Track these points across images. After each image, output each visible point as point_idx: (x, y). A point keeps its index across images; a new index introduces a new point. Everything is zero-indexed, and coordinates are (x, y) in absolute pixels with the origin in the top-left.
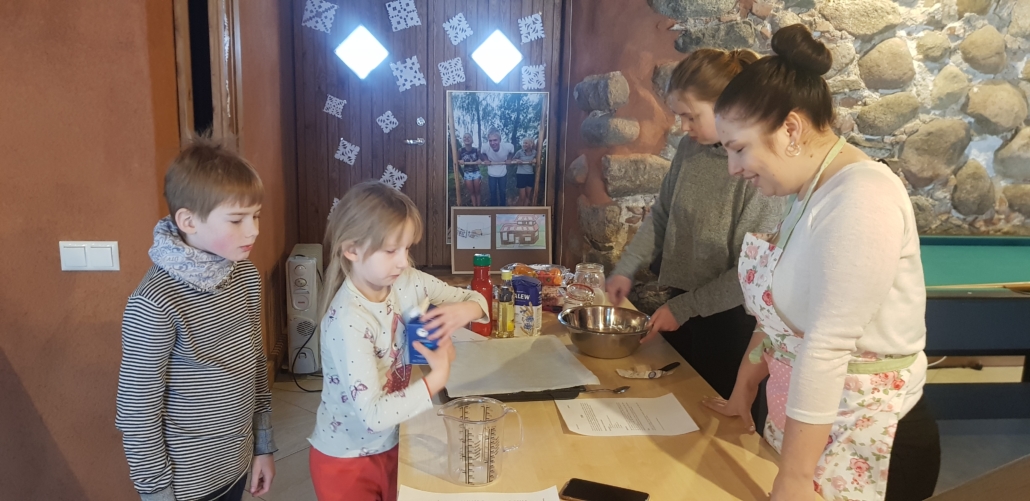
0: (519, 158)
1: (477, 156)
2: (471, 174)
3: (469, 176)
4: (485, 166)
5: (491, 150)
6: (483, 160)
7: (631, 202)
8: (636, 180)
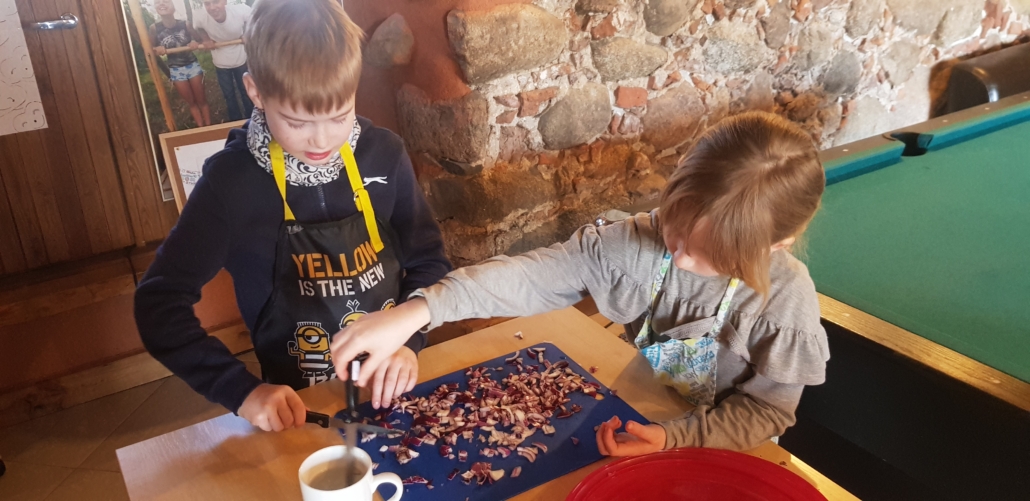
1: (188, 35)
2: (183, 70)
3: (180, 74)
4: (207, 51)
5: (212, 19)
6: (200, 41)
7: (500, 88)
8: (508, 50)
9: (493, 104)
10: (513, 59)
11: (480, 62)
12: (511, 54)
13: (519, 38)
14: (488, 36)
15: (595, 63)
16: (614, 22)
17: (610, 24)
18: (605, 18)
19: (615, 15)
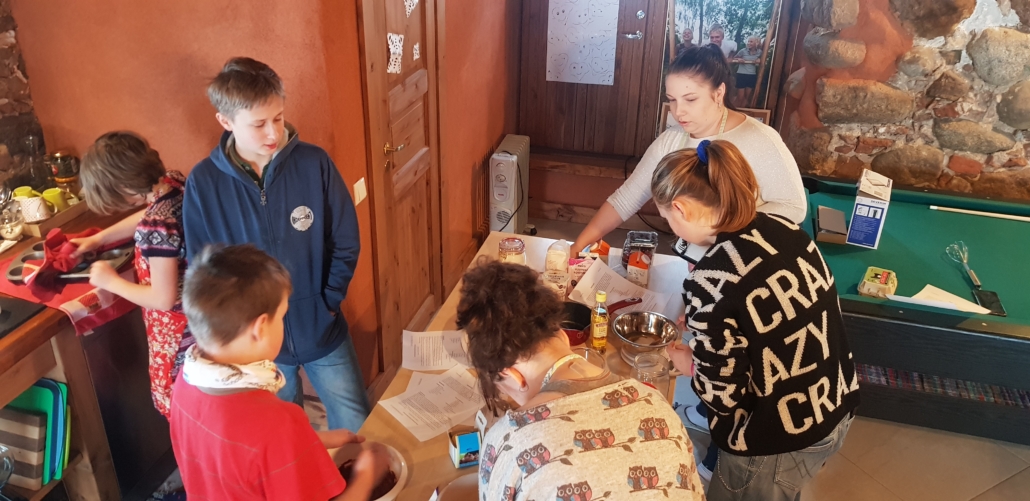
0: (741, 57)
7: (844, 130)
8: (853, 108)
9: (835, 139)
10: (856, 115)
11: (828, 111)
12: (855, 111)
13: (864, 103)
14: (839, 97)
15: (935, 132)
16: (958, 109)
17: (953, 110)
18: (949, 104)
19: (959, 104)
